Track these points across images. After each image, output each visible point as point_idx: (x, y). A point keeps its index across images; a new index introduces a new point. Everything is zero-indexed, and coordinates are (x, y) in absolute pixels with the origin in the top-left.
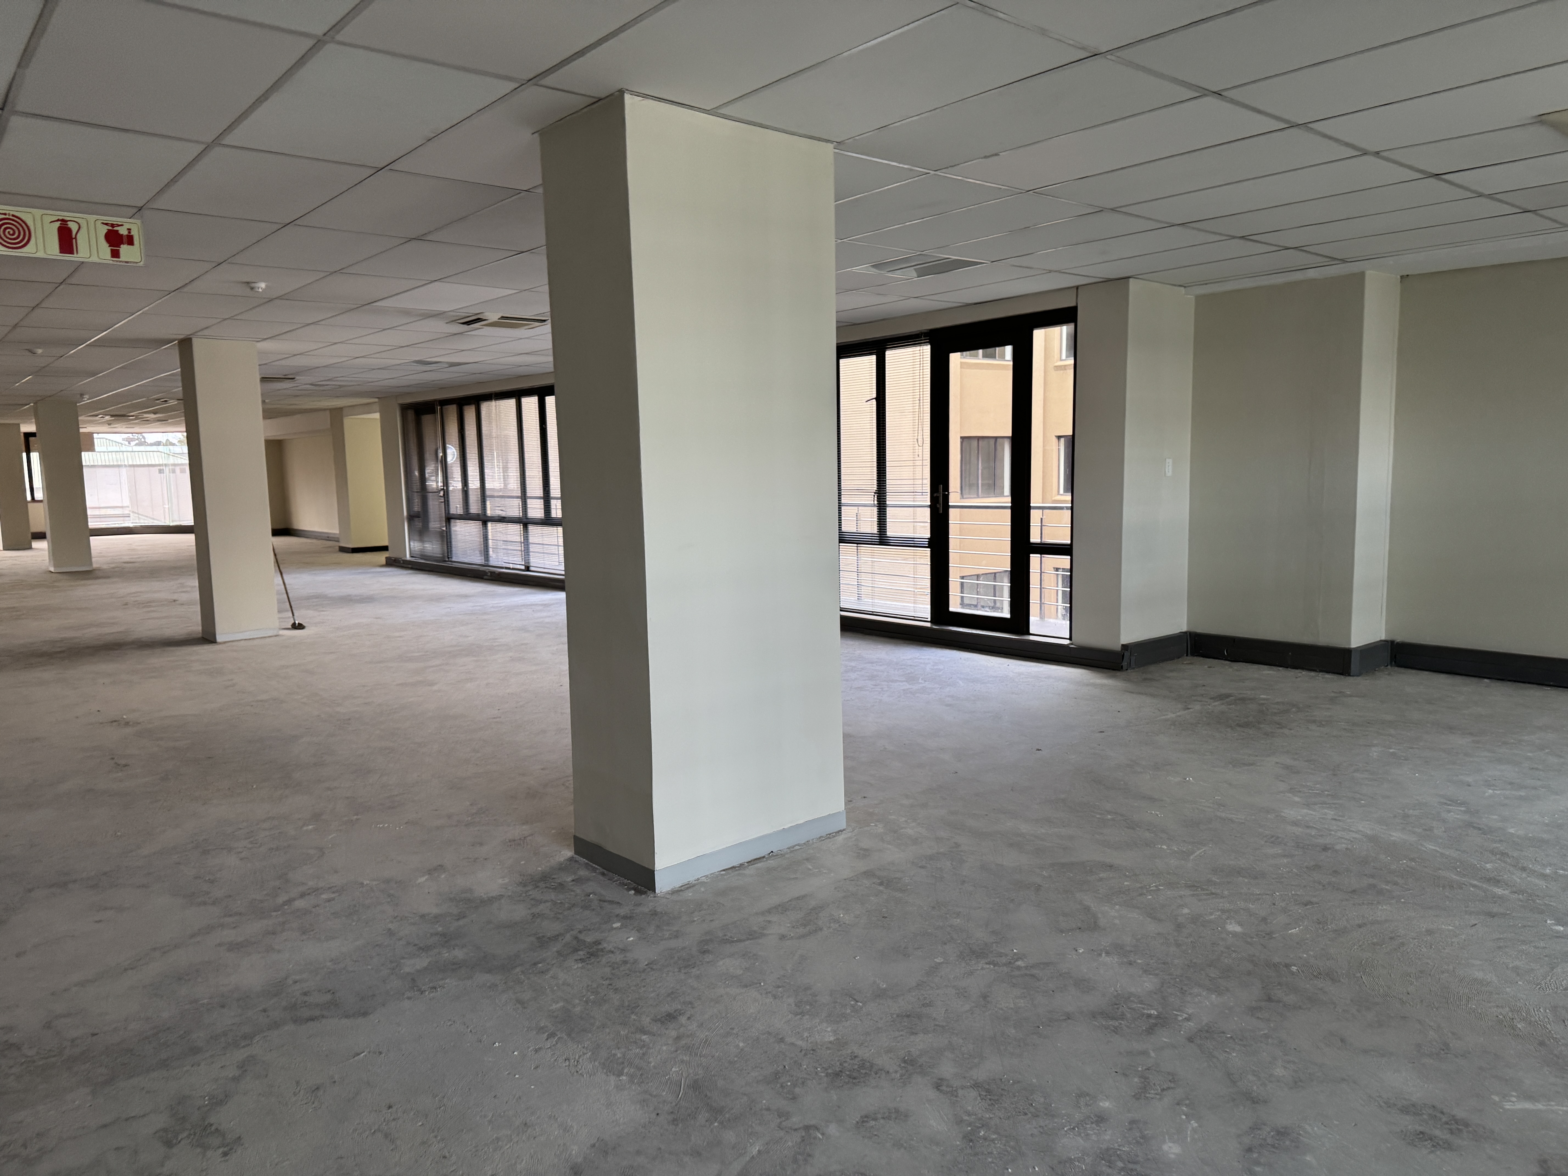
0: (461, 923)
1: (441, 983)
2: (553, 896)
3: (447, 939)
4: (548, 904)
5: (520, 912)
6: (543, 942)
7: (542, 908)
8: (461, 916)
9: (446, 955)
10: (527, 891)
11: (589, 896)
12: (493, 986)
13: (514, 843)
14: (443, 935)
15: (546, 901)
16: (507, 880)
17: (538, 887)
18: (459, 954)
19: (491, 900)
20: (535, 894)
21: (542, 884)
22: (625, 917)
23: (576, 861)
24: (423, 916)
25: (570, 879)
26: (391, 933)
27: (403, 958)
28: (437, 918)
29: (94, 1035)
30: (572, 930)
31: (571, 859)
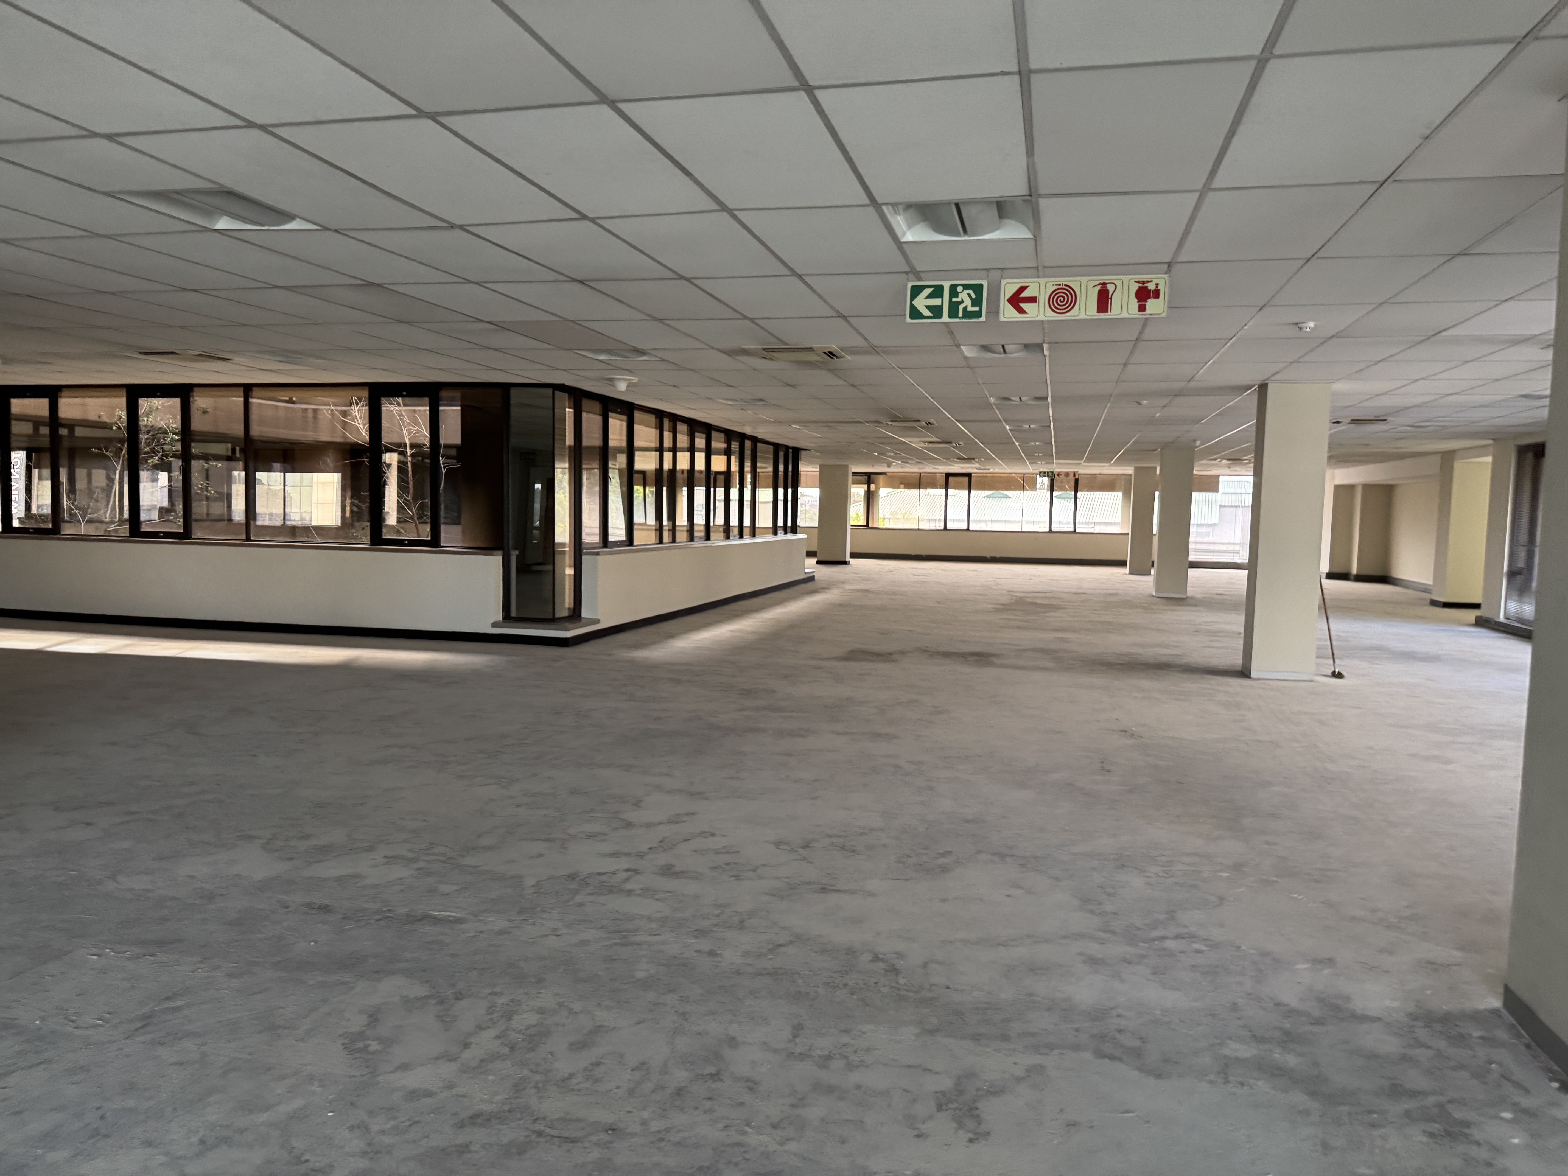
0: (1315, 1029)
1: (1252, 1081)
2: (1442, 1044)
3: (1289, 1039)
4: (1430, 1053)
5: (1390, 1045)
6: (1396, 1091)
7: (1420, 1053)
8: (1318, 1022)
9: (1278, 1055)
10: (1413, 1026)
11: (1491, 1064)
12: (1306, 1113)
13: (1433, 966)
14: (1287, 1033)
15: (1429, 1047)
16: (1396, 1004)
17: (1429, 1027)
18: (1291, 1060)
19: (1365, 1019)
20: (1421, 1033)
21: (1438, 1027)
22: (1526, 1112)
23: (1500, 1017)
24: (1278, 1004)
25: (1476, 1034)
26: (1234, 1007)
27: (1230, 1038)
28: (1291, 1012)
29: (948, 988)
30: (1442, 1094)
31: (1494, 1012)
